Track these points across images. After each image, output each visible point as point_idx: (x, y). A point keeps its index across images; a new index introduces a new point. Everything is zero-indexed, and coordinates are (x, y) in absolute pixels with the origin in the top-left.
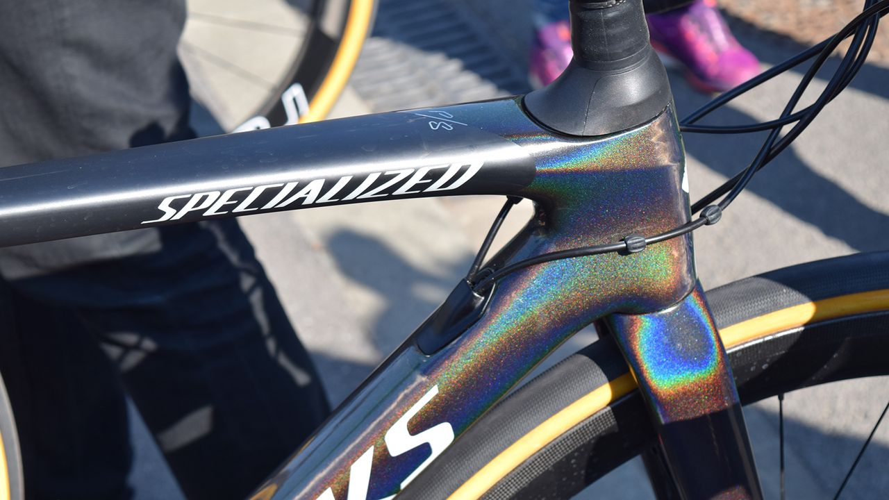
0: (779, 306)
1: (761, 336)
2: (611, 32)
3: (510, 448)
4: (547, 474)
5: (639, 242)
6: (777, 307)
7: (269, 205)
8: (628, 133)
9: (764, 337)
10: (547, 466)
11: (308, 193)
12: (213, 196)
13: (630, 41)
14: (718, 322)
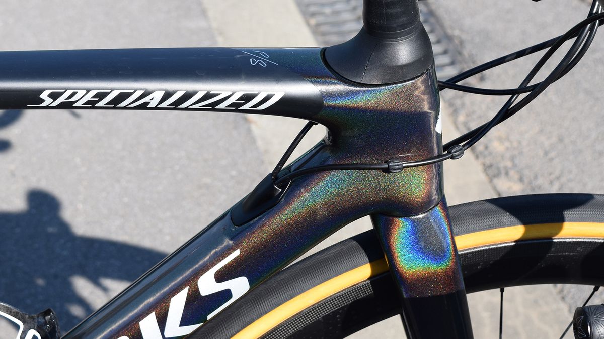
0: (502, 224)
1: (487, 244)
2: (389, 11)
3: (290, 301)
4: (317, 323)
5: (398, 165)
6: (501, 225)
7: (123, 105)
8: (395, 85)
9: (490, 245)
10: (318, 317)
11: (152, 100)
12: (81, 93)
13: (403, 19)
14: (455, 230)
